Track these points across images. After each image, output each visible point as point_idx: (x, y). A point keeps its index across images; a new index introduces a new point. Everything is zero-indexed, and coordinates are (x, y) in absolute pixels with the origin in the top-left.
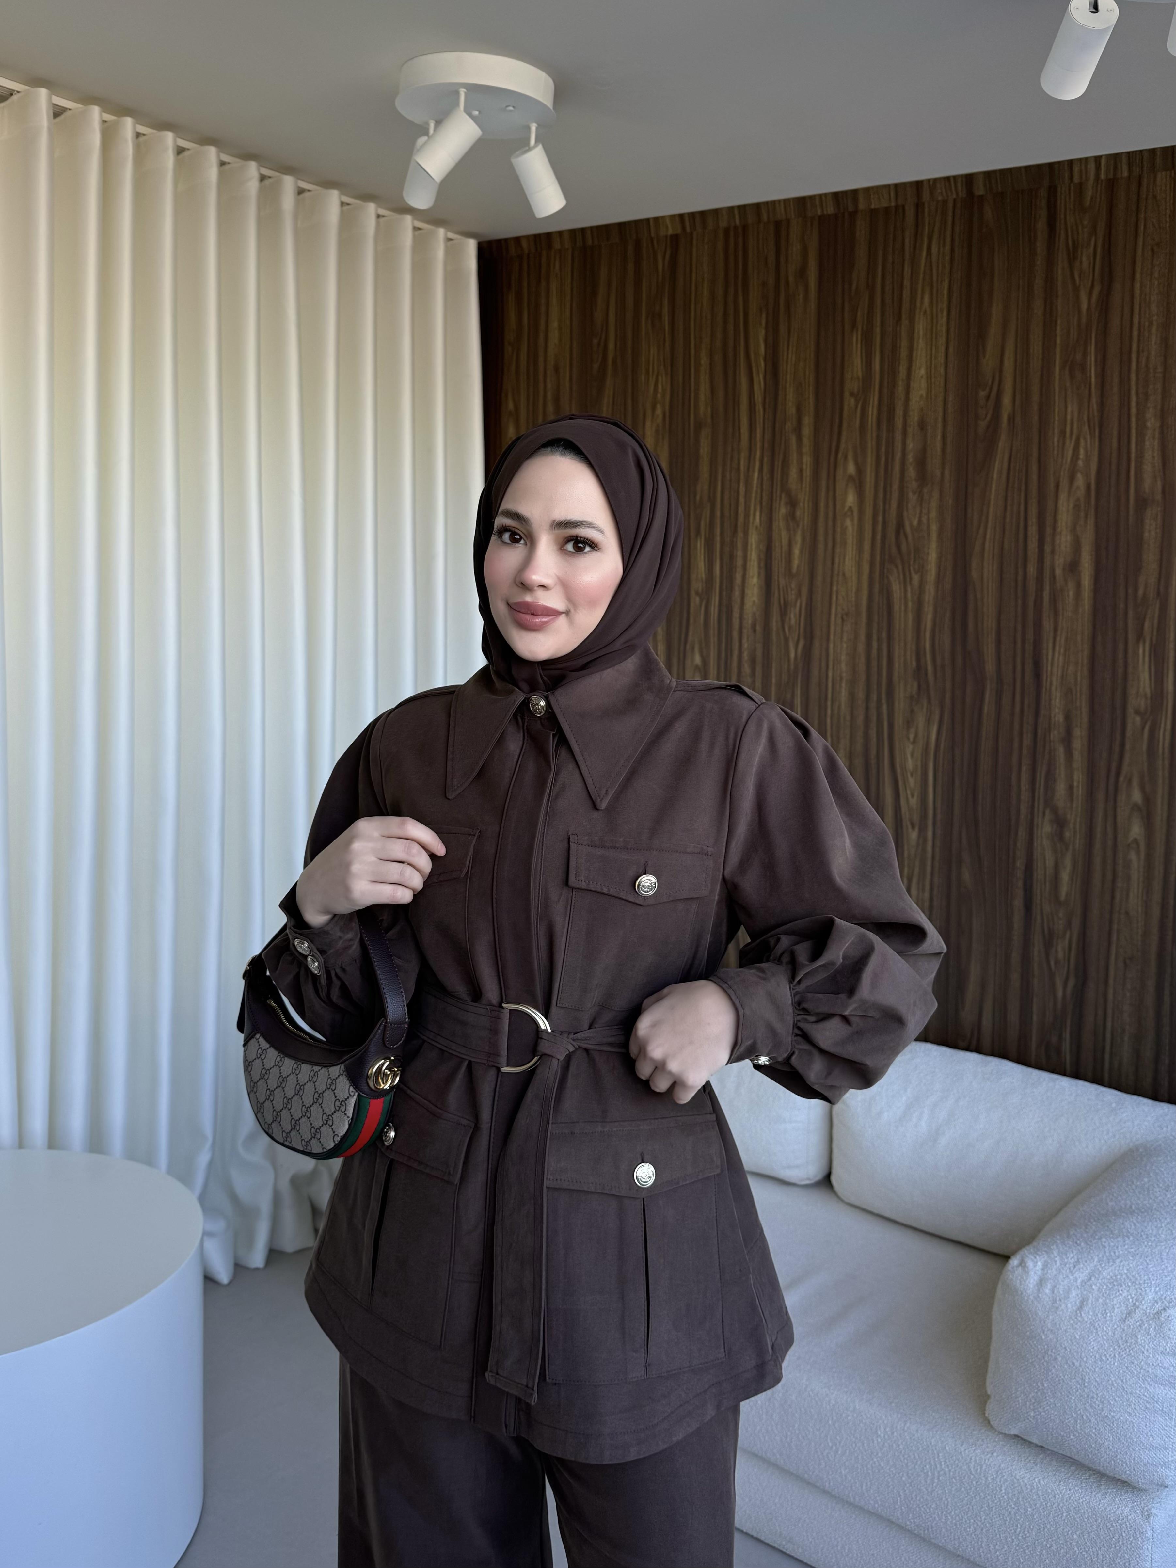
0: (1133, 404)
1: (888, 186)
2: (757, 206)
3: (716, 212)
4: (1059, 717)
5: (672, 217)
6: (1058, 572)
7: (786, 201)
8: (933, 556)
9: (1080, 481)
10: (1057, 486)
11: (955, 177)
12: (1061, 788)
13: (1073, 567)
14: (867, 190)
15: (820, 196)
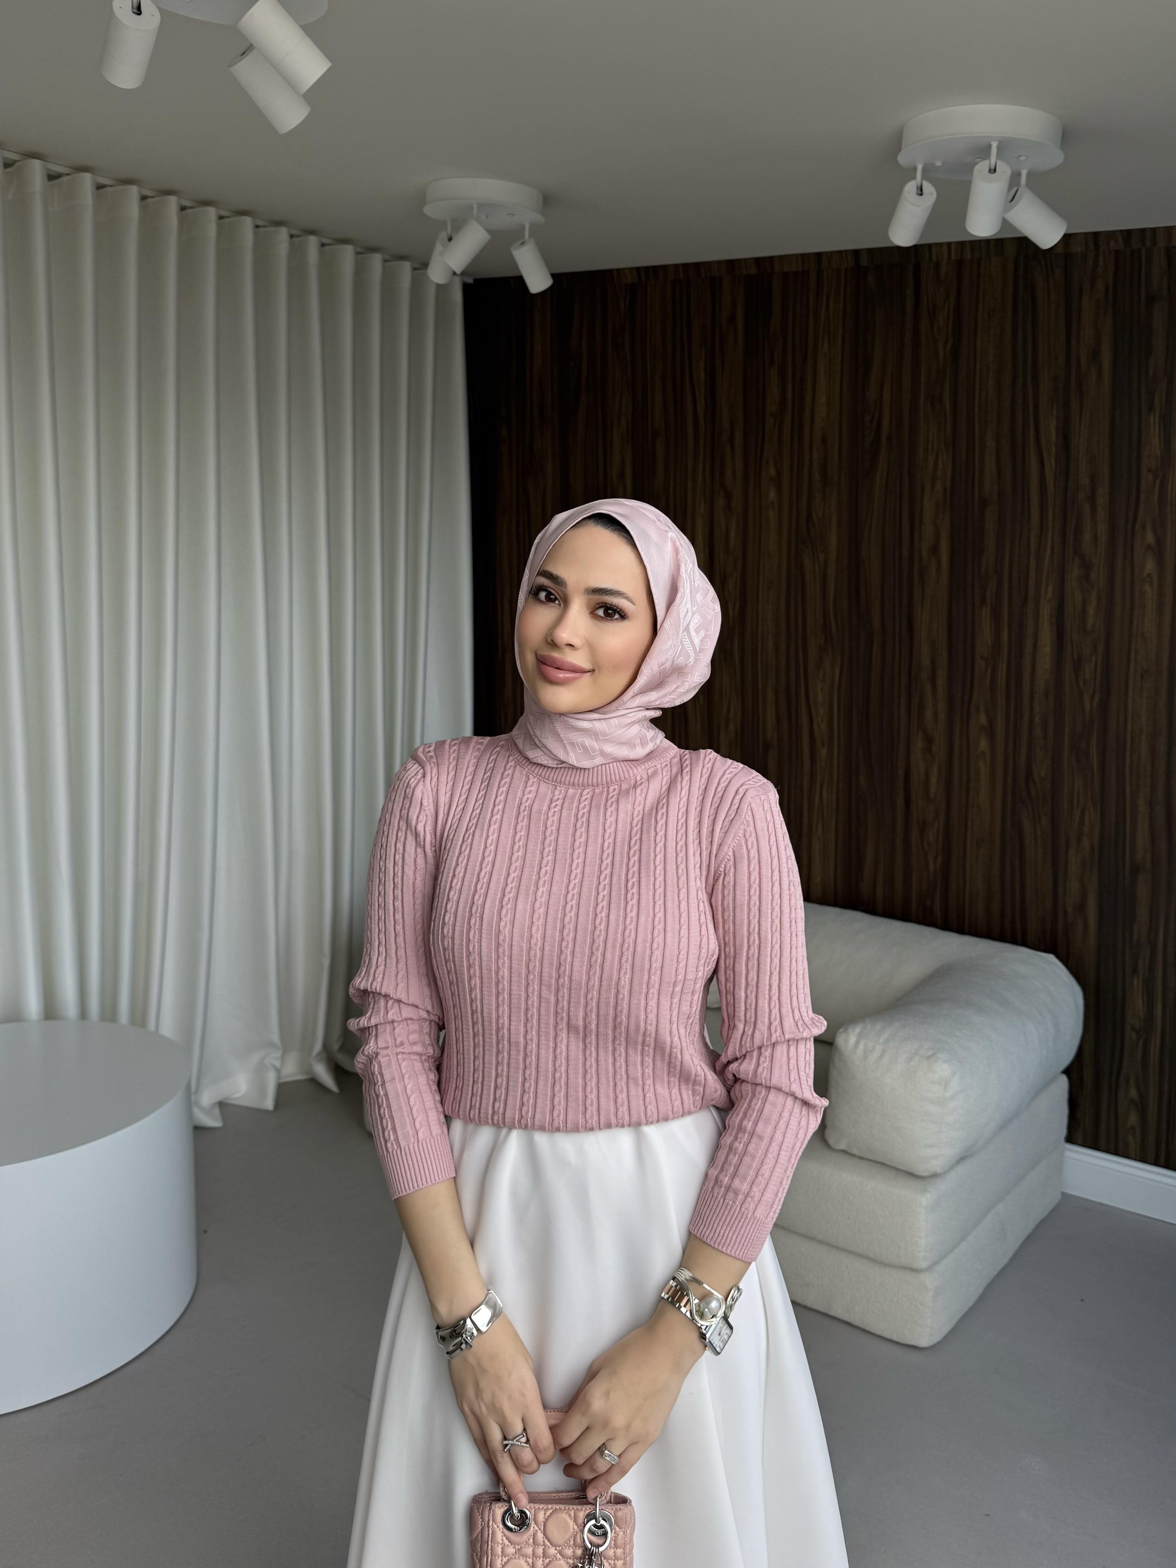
0: (977, 430)
1: (796, 256)
2: (697, 266)
3: (664, 268)
4: (926, 662)
5: (631, 269)
6: (924, 554)
7: (719, 263)
8: (833, 540)
9: (939, 486)
10: (923, 489)
11: (846, 251)
12: (929, 714)
13: (935, 550)
14: (781, 258)
15: (745, 260)
